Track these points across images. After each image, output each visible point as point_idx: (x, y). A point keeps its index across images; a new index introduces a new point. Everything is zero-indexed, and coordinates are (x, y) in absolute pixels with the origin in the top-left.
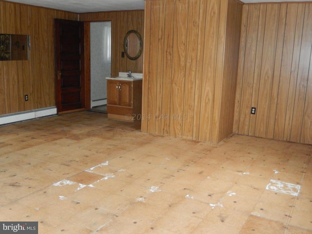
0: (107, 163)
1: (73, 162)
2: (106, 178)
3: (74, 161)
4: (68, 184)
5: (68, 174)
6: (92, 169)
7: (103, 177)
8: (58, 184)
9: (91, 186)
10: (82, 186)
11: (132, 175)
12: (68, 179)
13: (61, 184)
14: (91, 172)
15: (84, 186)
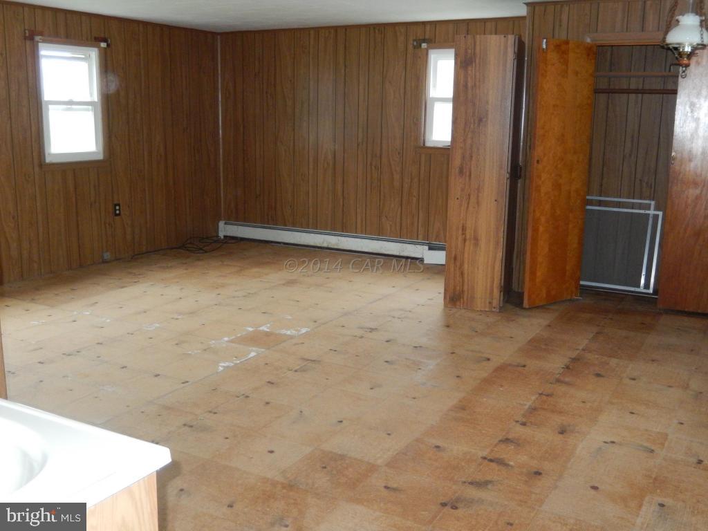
0: (222, 366)
1: (298, 367)
2: (226, 339)
3: (296, 371)
4: (287, 330)
5: (296, 344)
6: (253, 354)
7: (232, 341)
8: (304, 331)
9: (251, 329)
10: (264, 328)
11: (177, 344)
12: (291, 337)
13: (299, 331)
14: (254, 349)
15: (261, 328)
